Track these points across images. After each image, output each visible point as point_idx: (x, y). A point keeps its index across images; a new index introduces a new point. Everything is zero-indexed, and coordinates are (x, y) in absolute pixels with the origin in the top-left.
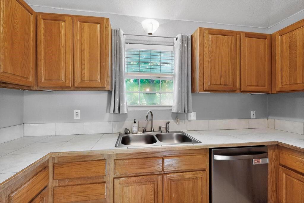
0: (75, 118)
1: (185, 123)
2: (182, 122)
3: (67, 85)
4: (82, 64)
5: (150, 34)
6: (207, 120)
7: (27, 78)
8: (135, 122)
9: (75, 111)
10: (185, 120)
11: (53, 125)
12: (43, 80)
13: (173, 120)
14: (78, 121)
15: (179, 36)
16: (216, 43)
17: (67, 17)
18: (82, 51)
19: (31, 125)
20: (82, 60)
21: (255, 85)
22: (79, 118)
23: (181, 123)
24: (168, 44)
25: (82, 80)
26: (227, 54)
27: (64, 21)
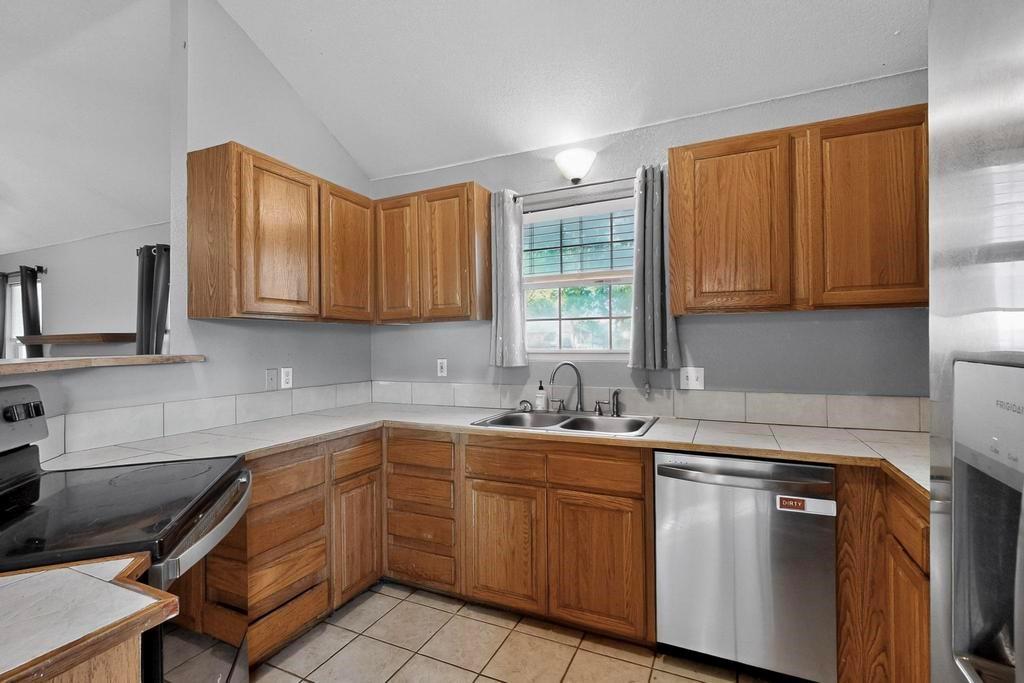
0: (439, 375)
1: (669, 397)
2: (662, 394)
3: (414, 315)
4: (434, 277)
5: (576, 181)
6: (742, 395)
7: (363, 308)
8: (541, 388)
9: (439, 361)
10: (670, 389)
11: (408, 385)
12: (385, 310)
13: (637, 386)
14: (443, 380)
15: (639, 172)
16: (719, 178)
17: (412, 198)
18: (433, 252)
19: (381, 383)
20: (433, 269)
21: (869, 282)
22: (445, 374)
23: (656, 395)
24: (621, 194)
25: (434, 304)
26: (757, 204)
27: (409, 205)
